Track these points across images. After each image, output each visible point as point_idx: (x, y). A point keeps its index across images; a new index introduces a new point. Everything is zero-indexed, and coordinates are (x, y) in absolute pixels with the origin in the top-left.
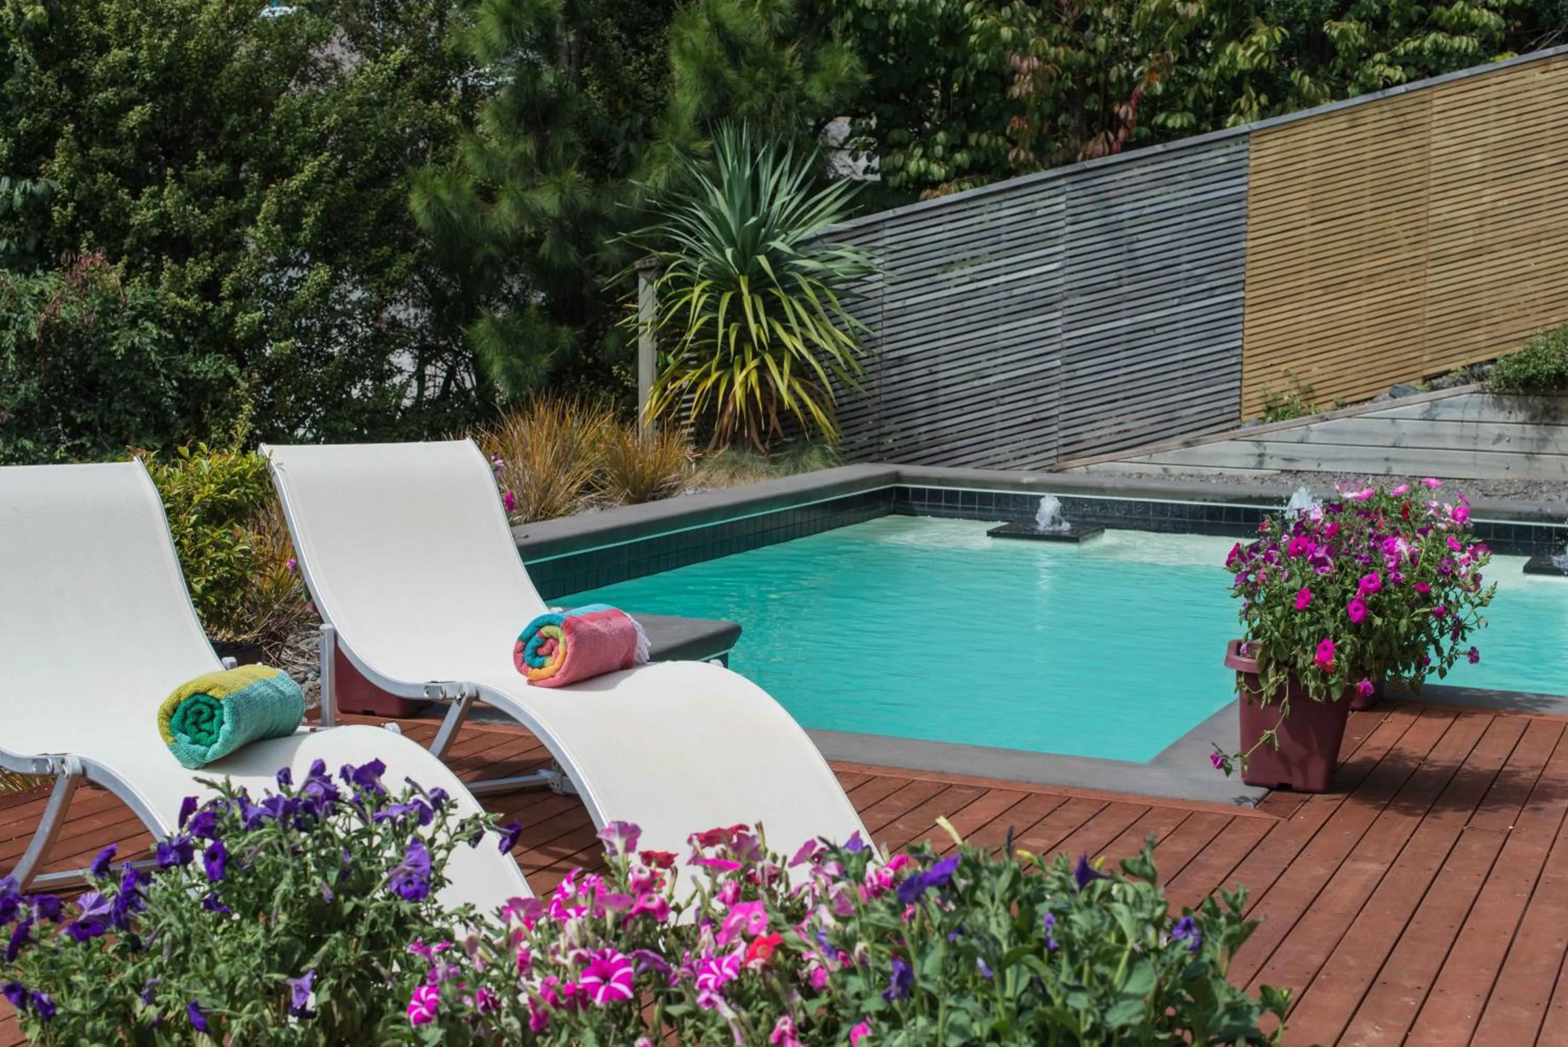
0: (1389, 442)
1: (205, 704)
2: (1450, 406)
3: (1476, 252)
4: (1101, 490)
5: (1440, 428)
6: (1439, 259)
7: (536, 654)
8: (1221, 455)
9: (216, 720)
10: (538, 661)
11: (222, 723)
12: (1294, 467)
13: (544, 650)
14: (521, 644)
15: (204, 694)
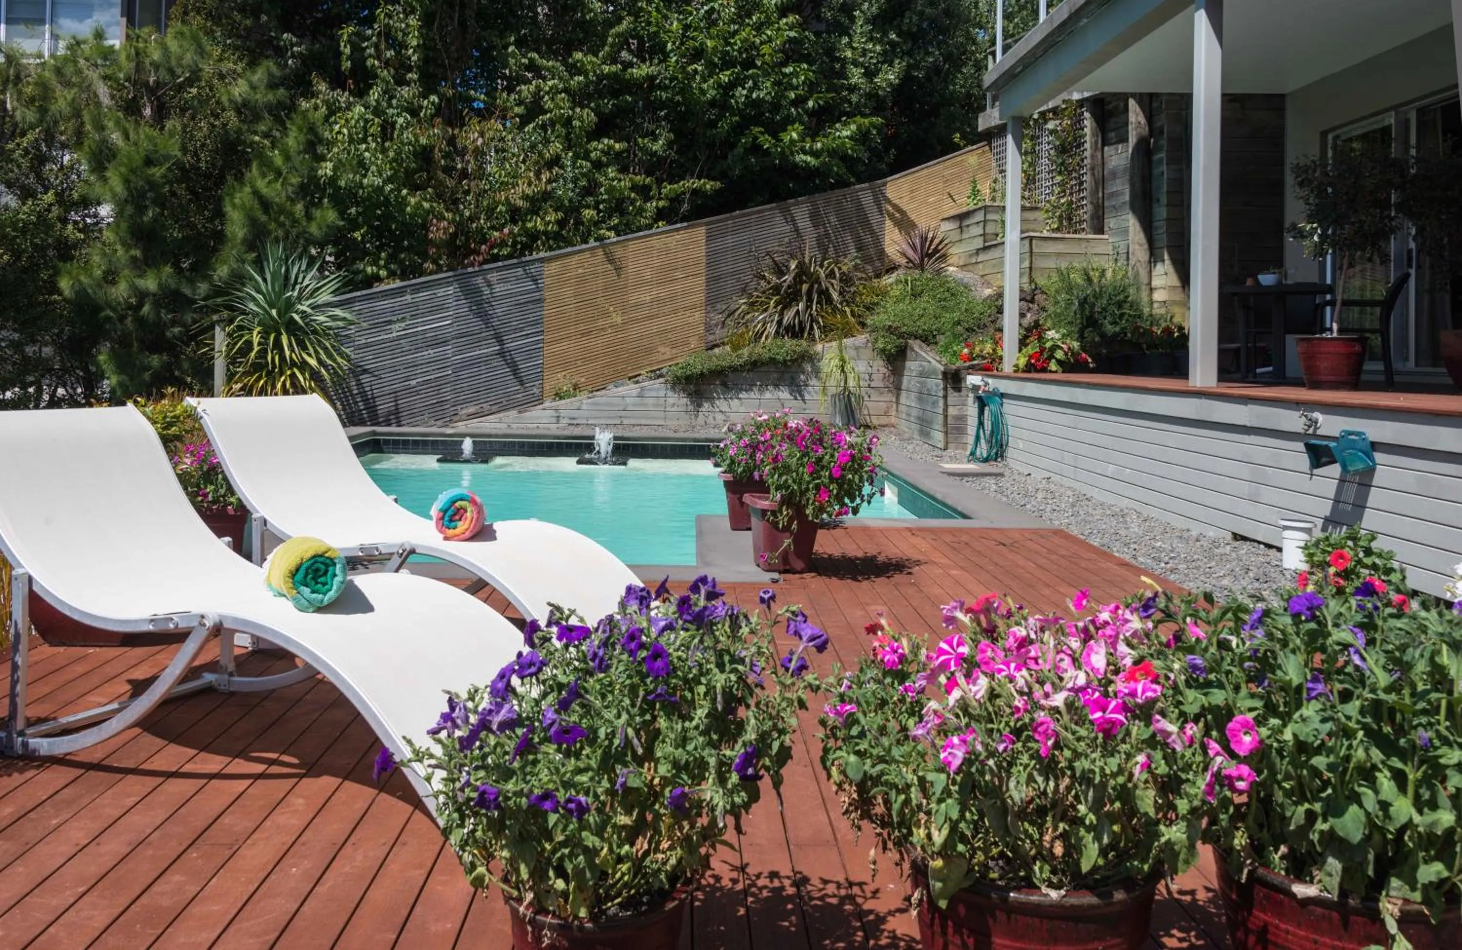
0: (621, 408)
1: (322, 563)
2: (650, 390)
3: (650, 317)
4: (490, 436)
5: (646, 400)
6: (635, 320)
7: (451, 521)
8: (538, 418)
9: (330, 573)
10: (453, 524)
11: (335, 575)
12: (575, 422)
13: (457, 517)
14: (441, 514)
15: (321, 556)
